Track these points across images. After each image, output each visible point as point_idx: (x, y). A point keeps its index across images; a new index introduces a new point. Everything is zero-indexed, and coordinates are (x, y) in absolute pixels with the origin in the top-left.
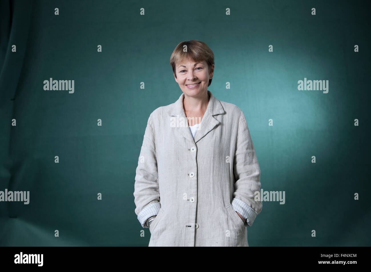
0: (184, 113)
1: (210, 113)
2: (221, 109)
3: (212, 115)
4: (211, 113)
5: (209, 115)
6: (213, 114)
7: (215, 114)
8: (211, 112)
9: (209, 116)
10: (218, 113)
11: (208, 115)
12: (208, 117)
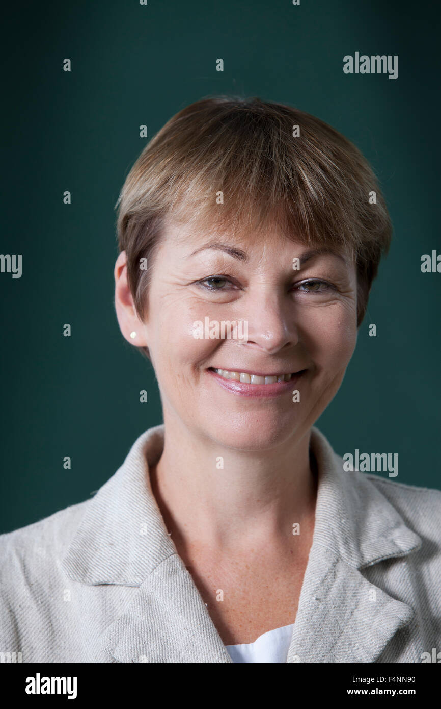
0: (178, 563)
1: (342, 551)
2: (397, 525)
3: (354, 563)
4: (349, 553)
5: (341, 568)
6: (362, 556)
7: (370, 556)
8: (346, 543)
9: (341, 575)
10: (387, 551)
11: (334, 564)
12: (335, 575)
